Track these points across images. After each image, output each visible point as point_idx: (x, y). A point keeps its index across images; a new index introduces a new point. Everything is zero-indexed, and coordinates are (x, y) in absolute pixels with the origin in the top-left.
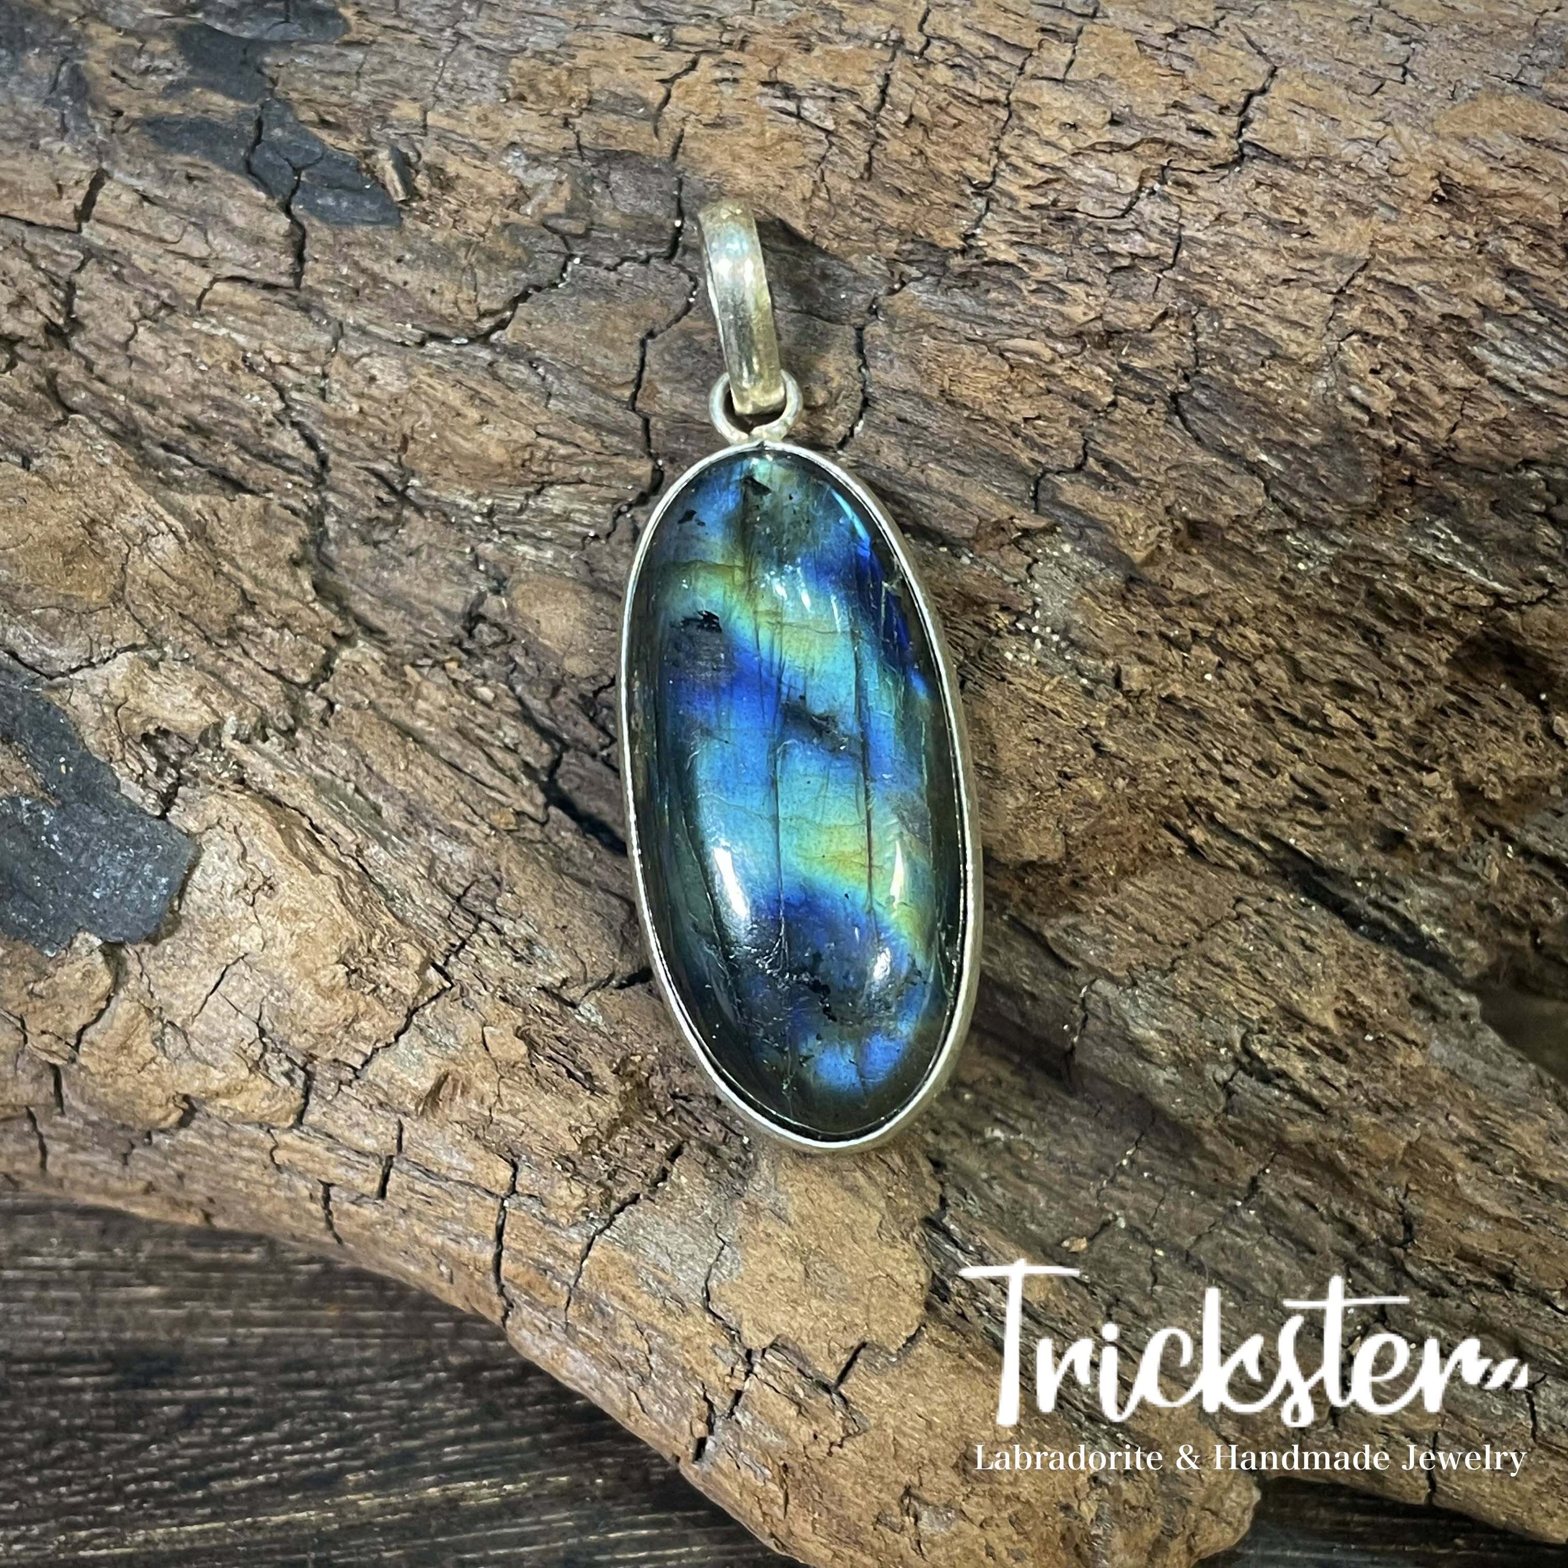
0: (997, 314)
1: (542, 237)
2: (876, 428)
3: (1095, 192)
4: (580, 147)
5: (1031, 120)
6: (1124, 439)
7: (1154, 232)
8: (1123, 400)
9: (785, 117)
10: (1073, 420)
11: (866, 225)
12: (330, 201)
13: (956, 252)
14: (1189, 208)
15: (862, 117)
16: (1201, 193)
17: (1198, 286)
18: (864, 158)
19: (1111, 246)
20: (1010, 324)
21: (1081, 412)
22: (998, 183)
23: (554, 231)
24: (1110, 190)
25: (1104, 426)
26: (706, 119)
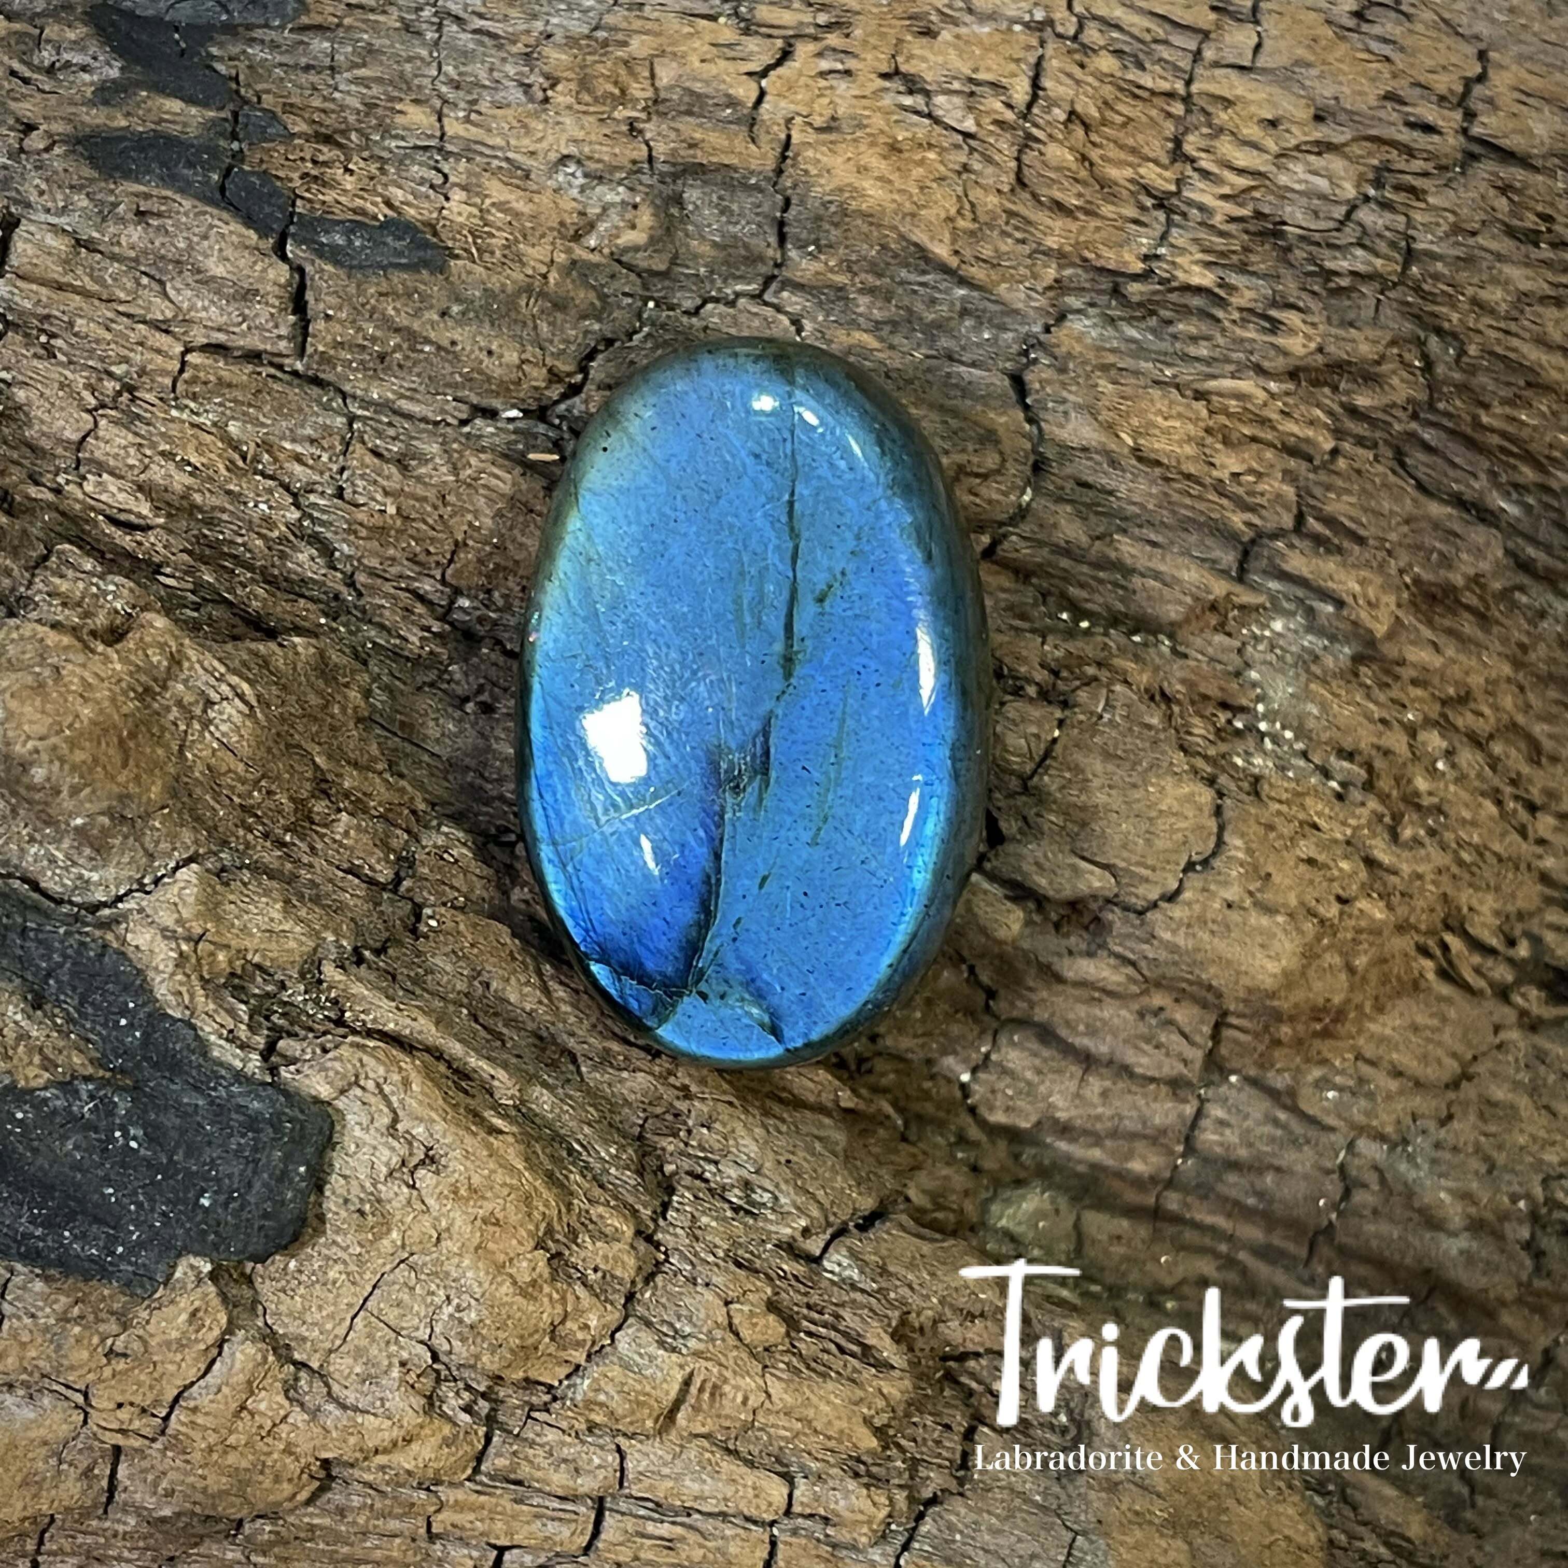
0: (1192, 350)
1: (613, 276)
2: (1049, 495)
3: (1304, 201)
4: (650, 159)
5: (1222, 117)
6: (1348, 492)
7: (1382, 247)
8: (1346, 446)
9: (916, 118)
10: (1286, 472)
11: (1020, 247)
12: (339, 240)
13: (1136, 277)
14: (1418, 217)
15: (1010, 116)
16: (1431, 200)
17: (1436, 308)
18: (1013, 164)
19: (1328, 265)
20: (1208, 362)
21: (1292, 463)
22: (1186, 193)
23: (630, 268)
24: (1323, 197)
25: (1323, 477)
26: (818, 121)
